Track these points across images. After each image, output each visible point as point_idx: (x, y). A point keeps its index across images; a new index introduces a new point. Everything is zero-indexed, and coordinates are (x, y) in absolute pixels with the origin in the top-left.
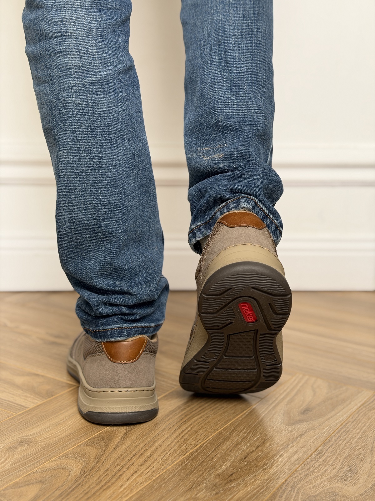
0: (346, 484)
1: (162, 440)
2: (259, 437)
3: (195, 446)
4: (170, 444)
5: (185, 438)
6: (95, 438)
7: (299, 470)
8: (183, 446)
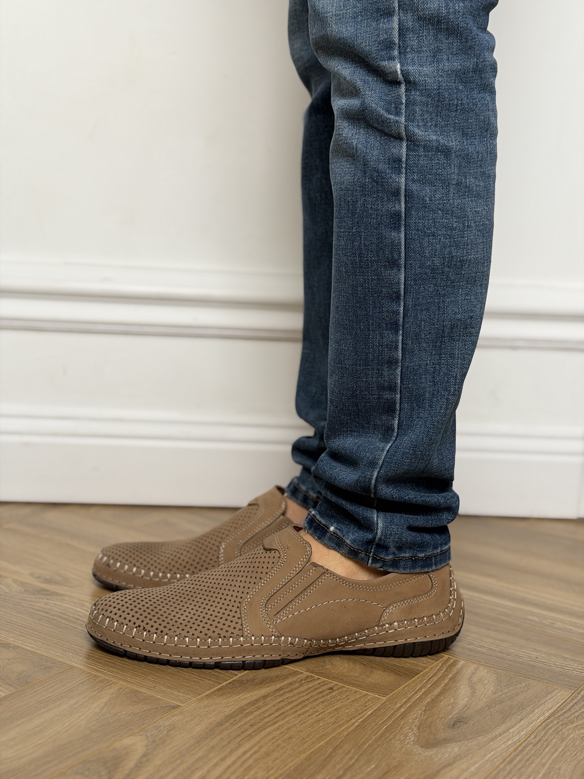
5: (247, 765)
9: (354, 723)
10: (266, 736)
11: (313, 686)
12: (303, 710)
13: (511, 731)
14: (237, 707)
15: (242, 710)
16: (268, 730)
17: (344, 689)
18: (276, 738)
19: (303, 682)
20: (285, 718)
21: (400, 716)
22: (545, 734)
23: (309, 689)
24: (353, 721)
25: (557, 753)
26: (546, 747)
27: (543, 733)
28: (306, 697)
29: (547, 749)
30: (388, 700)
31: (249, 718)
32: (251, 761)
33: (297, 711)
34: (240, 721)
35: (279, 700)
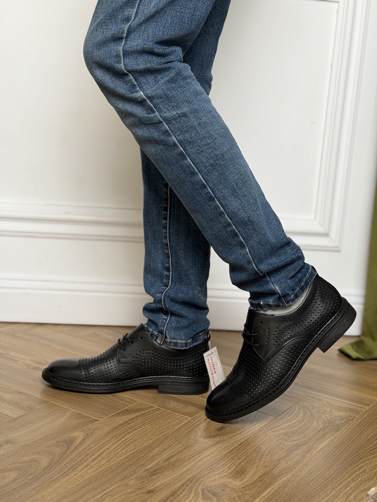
0: (235, 480)
1: (109, 445)
2: (181, 446)
3: (134, 450)
4: (115, 448)
5: (127, 444)
7: (204, 470)
9: (175, 428)
10: (136, 433)
11: (159, 413)
12: (154, 423)
13: (244, 432)
14: (125, 421)
15: (127, 422)
16: (137, 430)
17: (173, 414)
18: (140, 434)
19: (155, 411)
20: (145, 425)
21: (196, 426)
22: (259, 433)
23: (157, 414)
24: (175, 427)
25: (262, 441)
26: (258, 439)
27: (258, 433)
28: (156, 417)
29: (258, 440)
30: (192, 419)
31: (129, 425)
32: (129, 442)
33: (151, 423)
34: (125, 427)
35: (143, 418)
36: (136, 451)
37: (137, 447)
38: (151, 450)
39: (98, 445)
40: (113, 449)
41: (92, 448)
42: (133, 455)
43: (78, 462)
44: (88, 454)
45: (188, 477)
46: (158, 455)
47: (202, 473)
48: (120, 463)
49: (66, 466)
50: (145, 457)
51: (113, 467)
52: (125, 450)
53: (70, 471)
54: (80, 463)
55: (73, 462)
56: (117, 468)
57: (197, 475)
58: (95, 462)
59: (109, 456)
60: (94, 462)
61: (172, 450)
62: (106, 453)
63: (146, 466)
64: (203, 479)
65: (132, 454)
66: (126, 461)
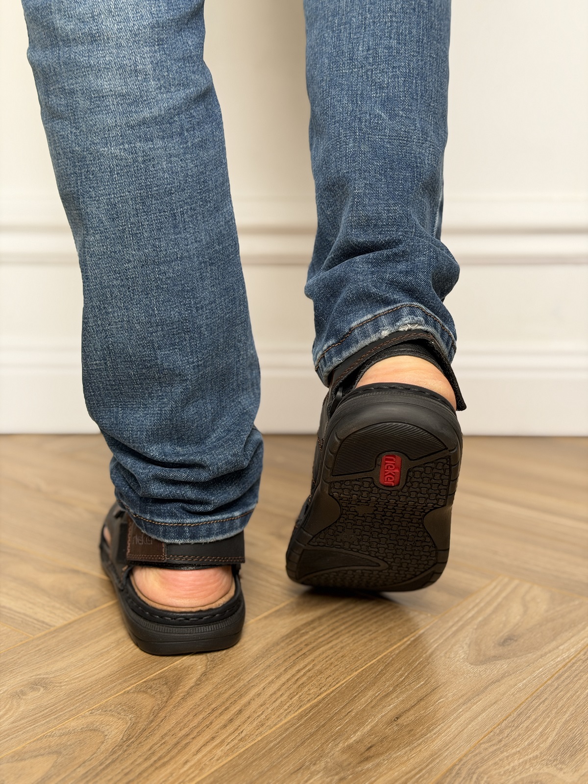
0: (561, 769)
1: (262, 685)
2: (423, 684)
3: (316, 696)
4: (275, 693)
5: (300, 682)
6: (154, 680)
7: (484, 743)
8: (295, 696)
9: (406, 642)
10: (320, 655)
12: (357, 630)
13: (561, 648)
14: (293, 627)
15: (298, 630)
16: (321, 649)
18: (330, 657)
20: (338, 637)
21: (451, 635)
24: (405, 639)
31: (304, 638)
32: (305, 679)
33: (351, 631)
34: (295, 641)
35: (334, 620)
36: (323, 699)
37: (322, 690)
38: (356, 696)
39: (237, 686)
40: (271, 695)
41: (224, 693)
42: (317, 709)
43: (192, 731)
44: (213, 710)
45: (448, 763)
46: (372, 707)
47: (480, 753)
48: (287, 729)
49: (163, 741)
50: (344, 715)
51: (272, 741)
52: (297, 696)
53: (172, 753)
54: (195, 734)
55: (181, 730)
56: (279, 742)
57: (468, 758)
58: (230, 729)
59: (262, 714)
60: (228, 728)
61: (405, 696)
62: (254, 705)
63: (347, 739)
64: (484, 767)
65: (312, 707)
66: (301, 725)
